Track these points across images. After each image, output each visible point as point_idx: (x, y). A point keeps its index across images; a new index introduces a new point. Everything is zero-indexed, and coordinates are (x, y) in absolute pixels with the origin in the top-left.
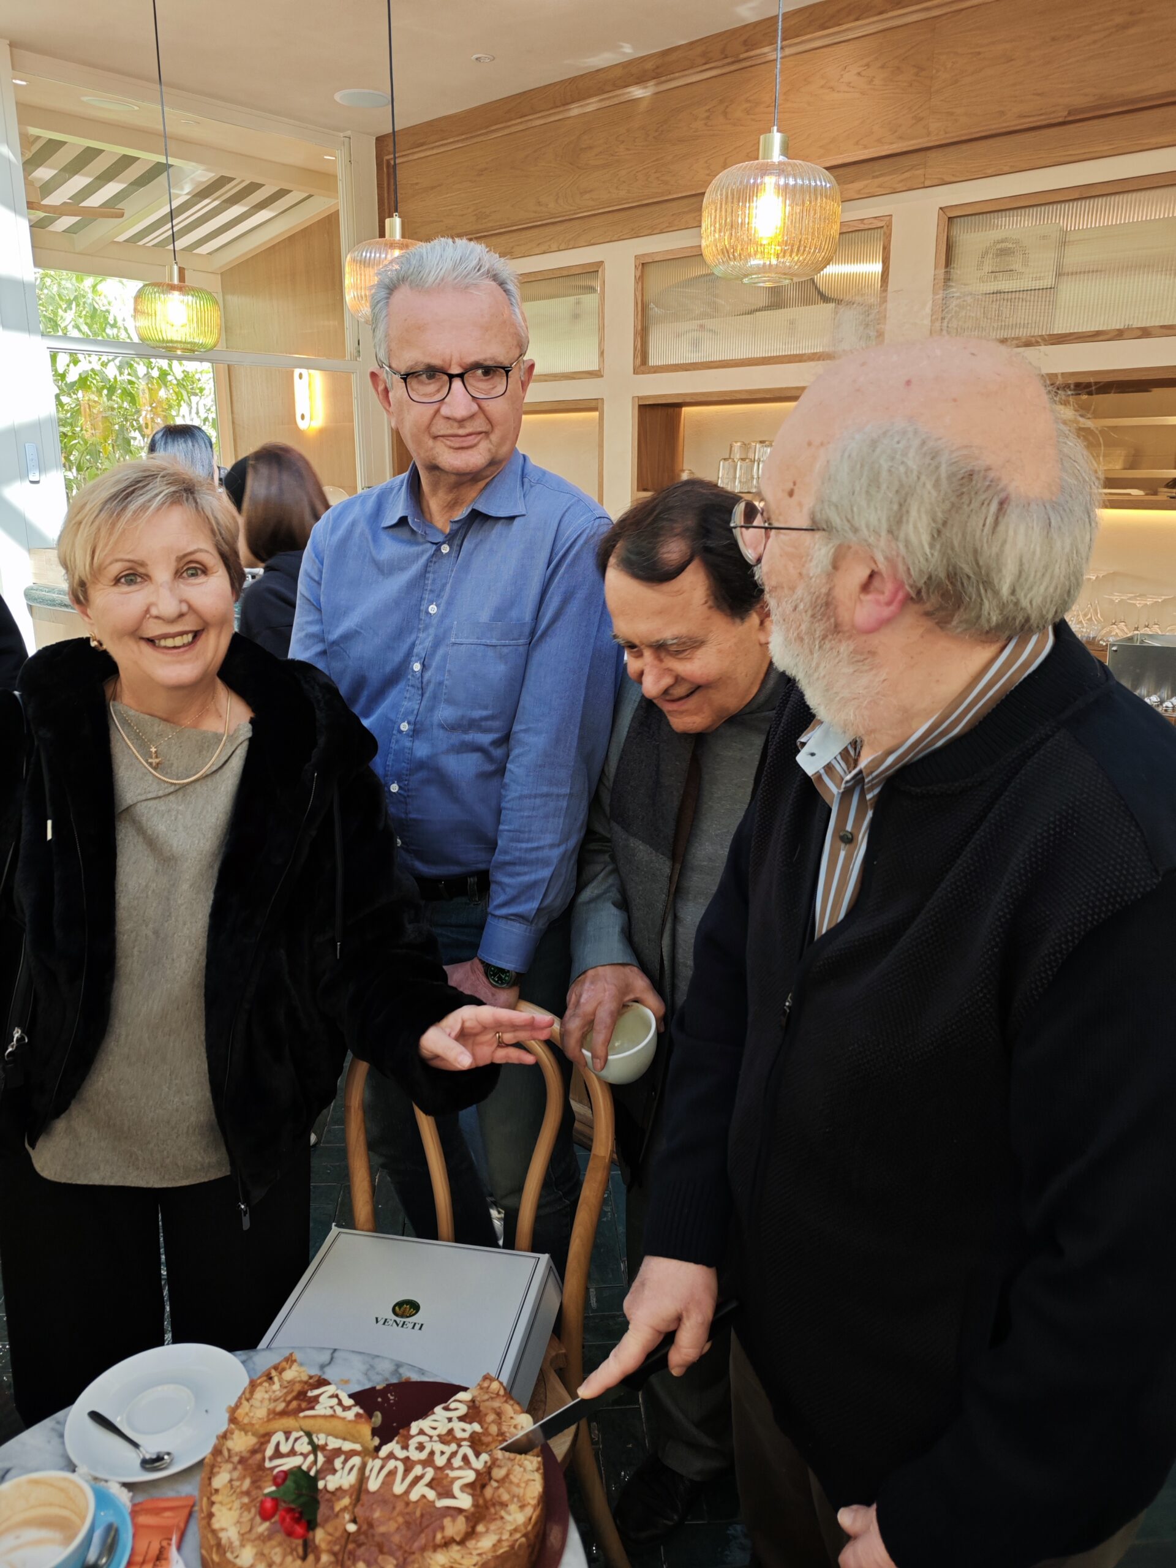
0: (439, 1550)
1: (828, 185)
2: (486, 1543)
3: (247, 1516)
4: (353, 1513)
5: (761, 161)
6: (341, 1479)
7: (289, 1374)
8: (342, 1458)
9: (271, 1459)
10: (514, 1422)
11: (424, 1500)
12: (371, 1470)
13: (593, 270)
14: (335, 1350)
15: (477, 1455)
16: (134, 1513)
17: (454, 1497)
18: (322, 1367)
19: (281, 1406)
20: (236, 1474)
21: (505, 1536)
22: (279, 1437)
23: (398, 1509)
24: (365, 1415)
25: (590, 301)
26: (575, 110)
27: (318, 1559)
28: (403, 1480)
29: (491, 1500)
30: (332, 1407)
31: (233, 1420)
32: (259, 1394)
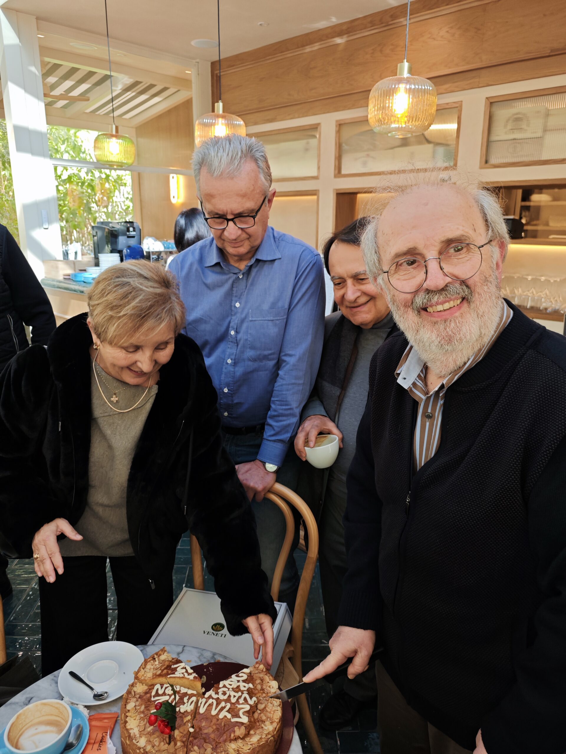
0: (233, 742)
1: (431, 88)
2: (255, 739)
3: (143, 723)
4: (192, 723)
5: (398, 76)
6: (187, 707)
7: (163, 657)
8: (188, 697)
9: (154, 697)
10: (269, 684)
11: (226, 719)
12: (201, 703)
13: (315, 127)
14: (184, 646)
15: (251, 698)
16: (90, 720)
17: (240, 718)
18: (178, 654)
19: (159, 672)
20: (137, 703)
21: (264, 736)
22: (158, 686)
23: (213, 722)
24: (198, 678)
25: (313, 142)
26: (308, 49)
27: (175, 744)
28: (216, 709)
29: (257, 719)
30: (183, 673)
31: (136, 678)
32: (149, 666)
